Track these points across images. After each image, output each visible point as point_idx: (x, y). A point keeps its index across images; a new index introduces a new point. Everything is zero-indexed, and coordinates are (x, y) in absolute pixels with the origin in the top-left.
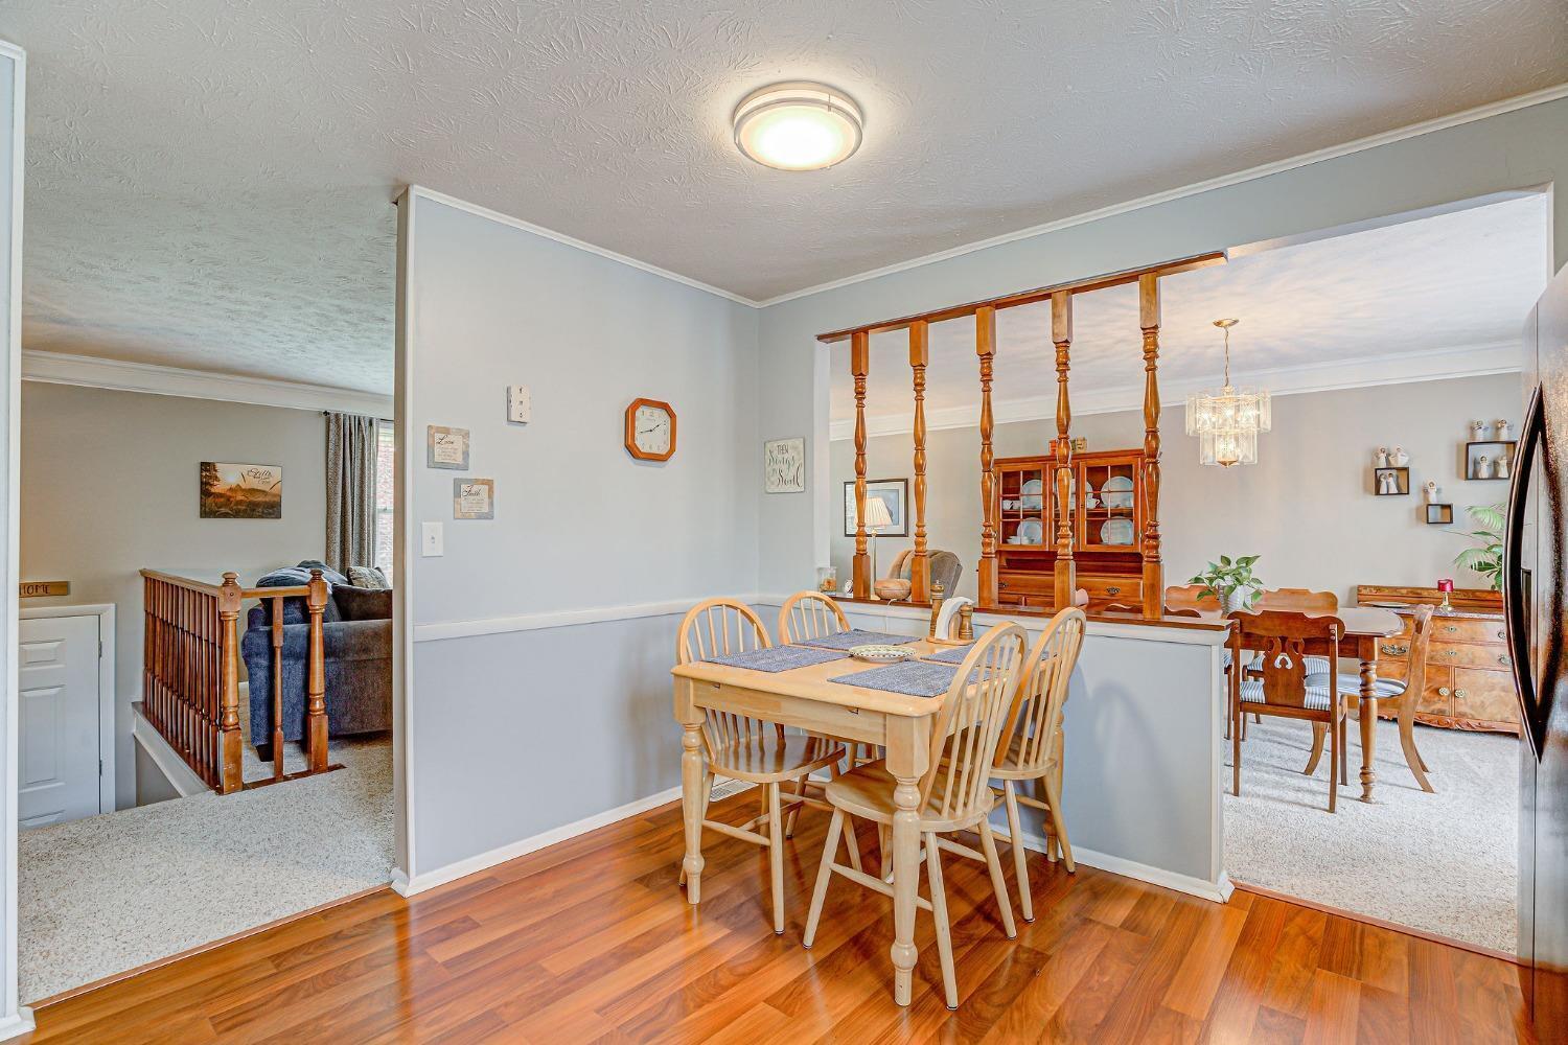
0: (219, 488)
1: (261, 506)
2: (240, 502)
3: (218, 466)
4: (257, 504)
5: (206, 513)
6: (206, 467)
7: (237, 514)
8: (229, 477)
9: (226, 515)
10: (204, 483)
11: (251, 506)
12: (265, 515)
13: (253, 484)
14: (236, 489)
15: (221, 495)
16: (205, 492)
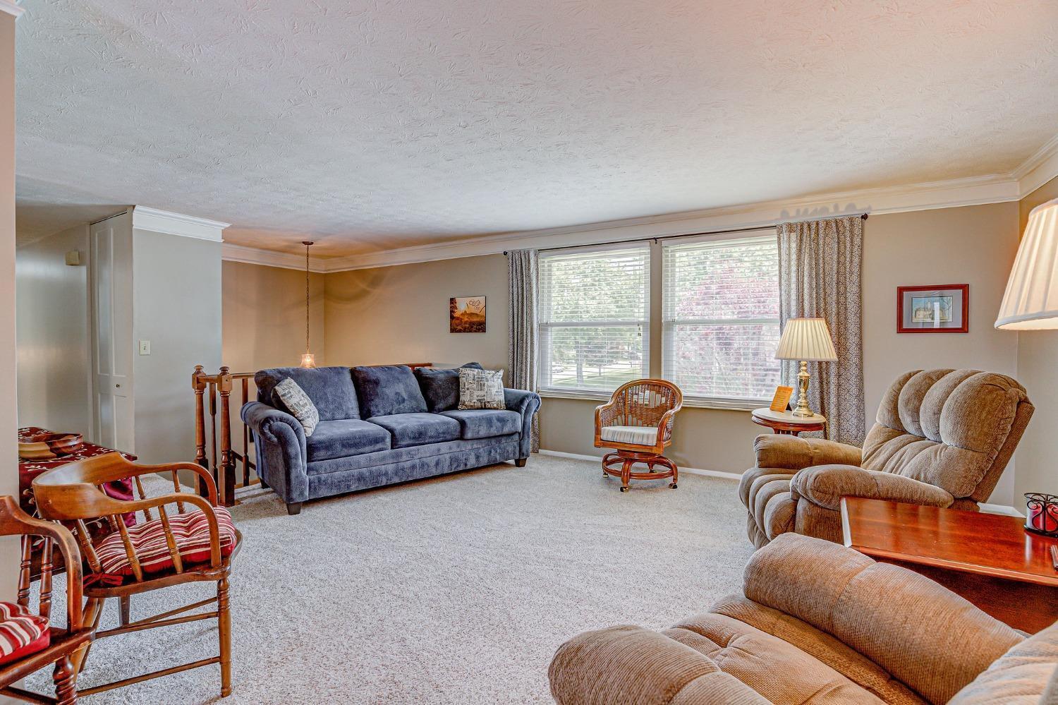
0: (457, 314)
1: (477, 326)
2: (466, 323)
3: (457, 300)
4: (474, 323)
5: (453, 330)
6: (452, 301)
7: (464, 331)
8: (462, 306)
9: (460, 331)
10: (452, 312)
11: (472, 324)
12: (478, 330)
13: (473, 310)
14: (465, 314)
15: (458, 318)
16: (452, 317)
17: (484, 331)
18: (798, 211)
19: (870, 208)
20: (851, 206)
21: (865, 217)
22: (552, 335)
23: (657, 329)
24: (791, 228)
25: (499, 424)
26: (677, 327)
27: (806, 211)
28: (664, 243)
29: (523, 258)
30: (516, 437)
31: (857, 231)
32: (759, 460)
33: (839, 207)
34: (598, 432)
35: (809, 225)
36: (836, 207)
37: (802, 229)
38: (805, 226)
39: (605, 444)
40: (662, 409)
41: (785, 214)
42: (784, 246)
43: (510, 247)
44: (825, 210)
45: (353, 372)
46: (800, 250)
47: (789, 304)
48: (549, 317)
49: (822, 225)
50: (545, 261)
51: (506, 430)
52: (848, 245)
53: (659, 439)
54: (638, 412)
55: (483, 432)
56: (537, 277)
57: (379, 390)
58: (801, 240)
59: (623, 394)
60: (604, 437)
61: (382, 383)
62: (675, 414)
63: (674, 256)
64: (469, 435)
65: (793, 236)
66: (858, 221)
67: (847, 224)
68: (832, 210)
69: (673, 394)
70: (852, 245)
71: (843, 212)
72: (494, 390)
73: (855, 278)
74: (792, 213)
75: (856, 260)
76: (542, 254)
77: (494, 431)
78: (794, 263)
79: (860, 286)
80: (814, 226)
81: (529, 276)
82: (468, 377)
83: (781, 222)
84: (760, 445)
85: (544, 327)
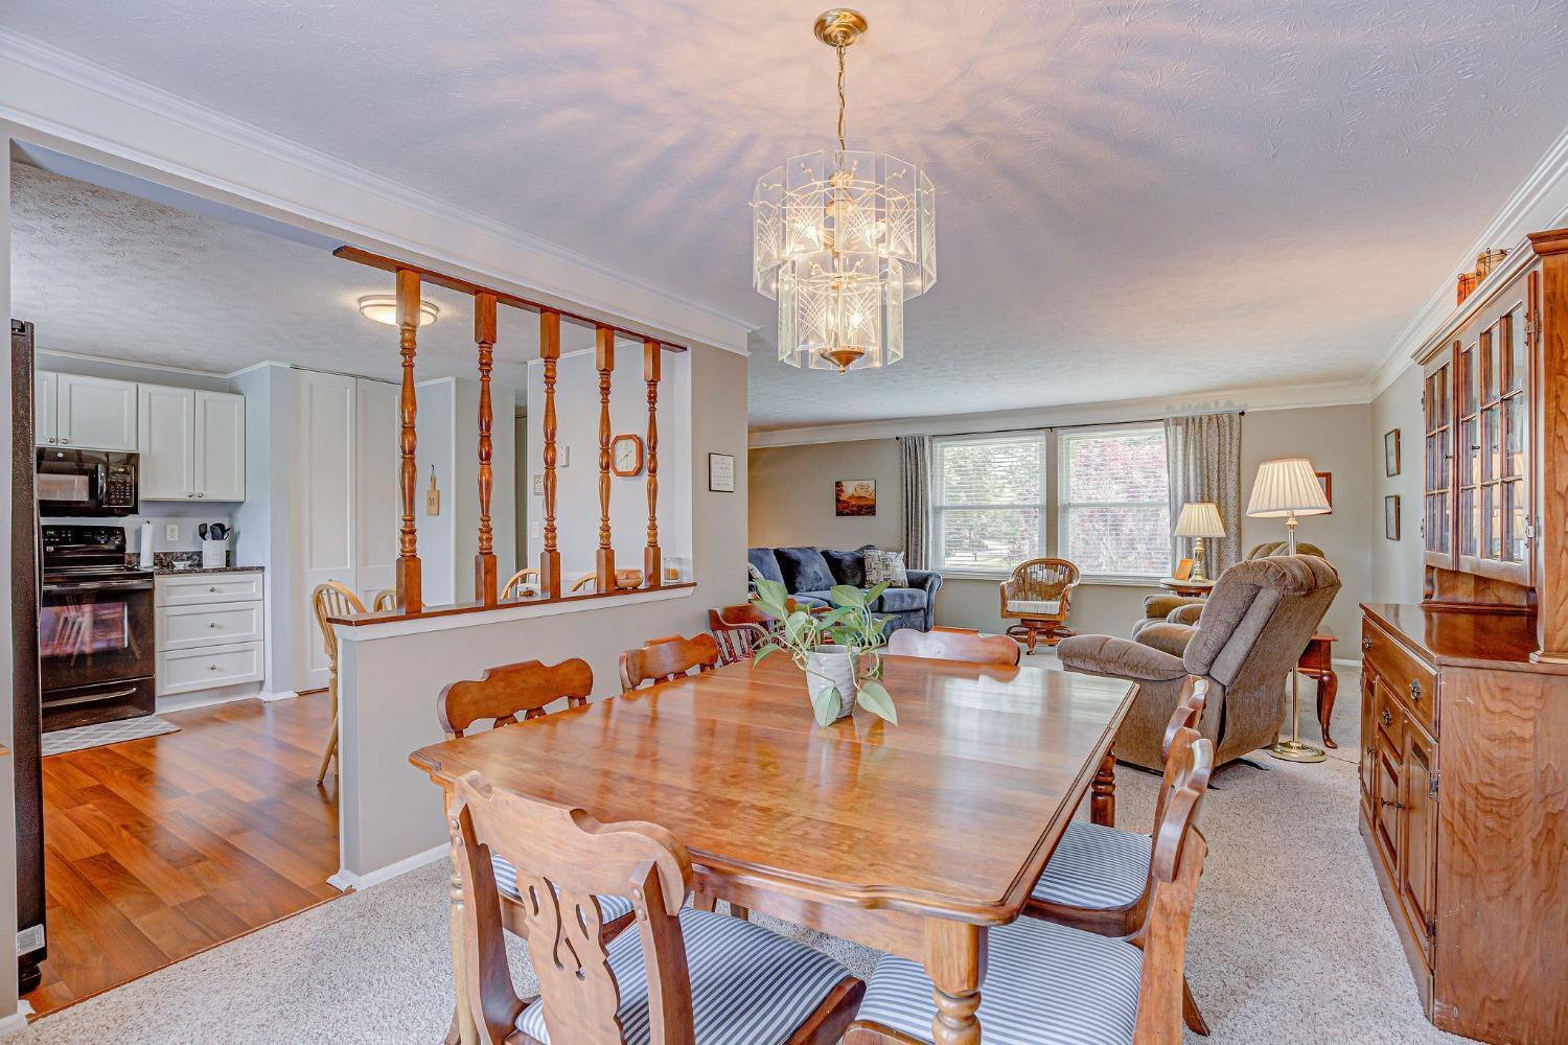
0: (844, 497)
1: (866, 509)
2: (853, 506)
3: (844, 483)
4: (862, 507)
5: (839, 513)
6: (838, 484)
7: (852, 514)
8: (850, 489)
9: (847, 514)
10: (837, 495)
11: (860, 508)
12: (868, 514)
13: (861, 493)
14: (852, 497)
15: (844, 502)
16: (838, 500)
17: (874, 514)
18: (1183, 406)
19: (1246, 405)
20: (1229, 403)
21: (1242, 414)
22: (944, 517)
23: (1053, 512)
24: (1177, 421)
25: (909, 600)
26: (1071, 510)
27: (1190, 406)
28: (1060, 432)
29: (917, 443)
30: (922, 612)
31: (1236, 426)
32: (1147, 612)
33: (1219, 404)
34: (1004, 604)
35: (1193, 420)
36: (1216, 403)
37: (1187, 422)
38: (1190, 421)
39: (1011, 615)
40: (1061, 585)
41: (1170, 408)
42: (1171, 438)
43: (903, 432)
44: (1206, 406)
45: (778, 553)
46: (1185, 443)
47: (1176, 489)
48: (941, 500)
49: (1205, 420)
50: (938, 445)
51: (915, 606)
52: (1228, 437)
53: (1061, 608)
54: (1037, 589)
55: (897, 606)
56: (932, 461)
57: (801, 569)
58: (1187, 432)
59: (1022, 573)
60: (1010, 609)
61: (803, 562)
62: (1074, 587)
63: (1068, 444)
64: (886, 609)
65: (1180, 429)
66: (1236, 417)
67: (1226, 419)
68: (1213, 406)
69: (1071, 571)
70: (1231, 438)
71: (1222, 408)
72: (898, 570)
73: (1234, 467)
74: (1178, 407)
75: (1235, 451)
76: (934, 440)
77: (906, 606)
78: (1180, 453)
79: (1239, 474)
80: (1197, 421)
81: (924, 460)
82: (873, 557)
83: (1168, 416)
84: (1148, 602)
85: (938, 510)
